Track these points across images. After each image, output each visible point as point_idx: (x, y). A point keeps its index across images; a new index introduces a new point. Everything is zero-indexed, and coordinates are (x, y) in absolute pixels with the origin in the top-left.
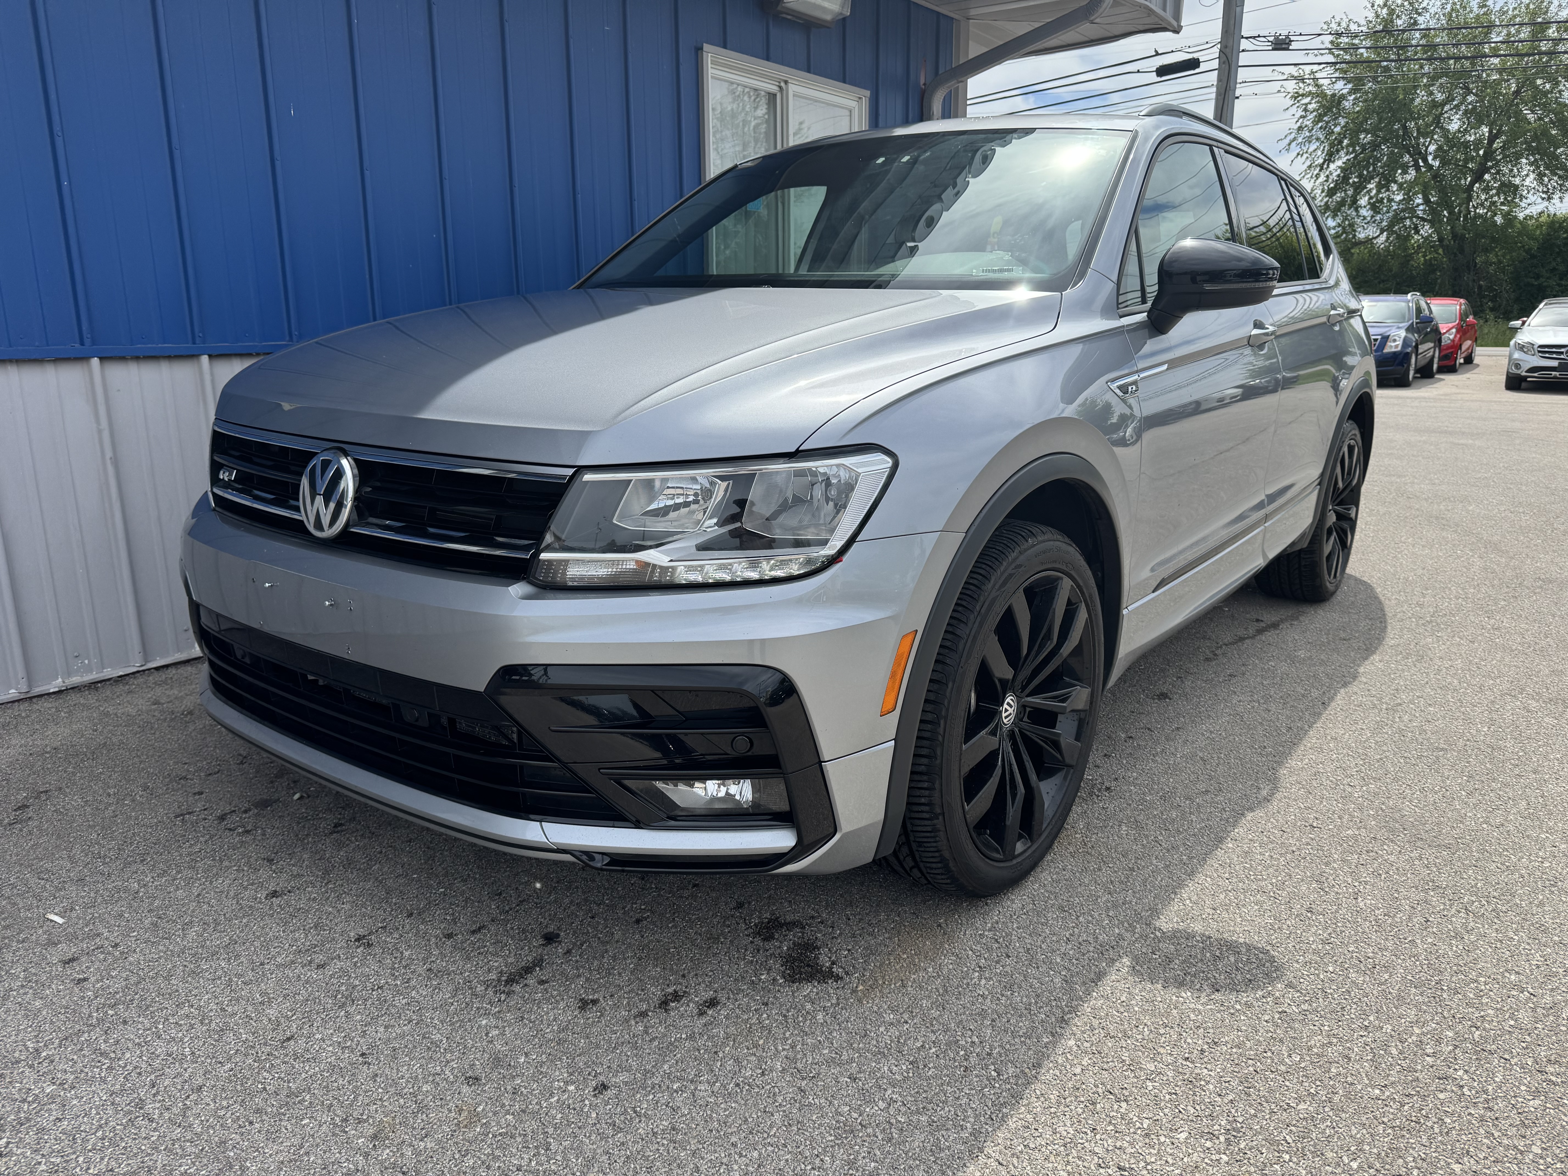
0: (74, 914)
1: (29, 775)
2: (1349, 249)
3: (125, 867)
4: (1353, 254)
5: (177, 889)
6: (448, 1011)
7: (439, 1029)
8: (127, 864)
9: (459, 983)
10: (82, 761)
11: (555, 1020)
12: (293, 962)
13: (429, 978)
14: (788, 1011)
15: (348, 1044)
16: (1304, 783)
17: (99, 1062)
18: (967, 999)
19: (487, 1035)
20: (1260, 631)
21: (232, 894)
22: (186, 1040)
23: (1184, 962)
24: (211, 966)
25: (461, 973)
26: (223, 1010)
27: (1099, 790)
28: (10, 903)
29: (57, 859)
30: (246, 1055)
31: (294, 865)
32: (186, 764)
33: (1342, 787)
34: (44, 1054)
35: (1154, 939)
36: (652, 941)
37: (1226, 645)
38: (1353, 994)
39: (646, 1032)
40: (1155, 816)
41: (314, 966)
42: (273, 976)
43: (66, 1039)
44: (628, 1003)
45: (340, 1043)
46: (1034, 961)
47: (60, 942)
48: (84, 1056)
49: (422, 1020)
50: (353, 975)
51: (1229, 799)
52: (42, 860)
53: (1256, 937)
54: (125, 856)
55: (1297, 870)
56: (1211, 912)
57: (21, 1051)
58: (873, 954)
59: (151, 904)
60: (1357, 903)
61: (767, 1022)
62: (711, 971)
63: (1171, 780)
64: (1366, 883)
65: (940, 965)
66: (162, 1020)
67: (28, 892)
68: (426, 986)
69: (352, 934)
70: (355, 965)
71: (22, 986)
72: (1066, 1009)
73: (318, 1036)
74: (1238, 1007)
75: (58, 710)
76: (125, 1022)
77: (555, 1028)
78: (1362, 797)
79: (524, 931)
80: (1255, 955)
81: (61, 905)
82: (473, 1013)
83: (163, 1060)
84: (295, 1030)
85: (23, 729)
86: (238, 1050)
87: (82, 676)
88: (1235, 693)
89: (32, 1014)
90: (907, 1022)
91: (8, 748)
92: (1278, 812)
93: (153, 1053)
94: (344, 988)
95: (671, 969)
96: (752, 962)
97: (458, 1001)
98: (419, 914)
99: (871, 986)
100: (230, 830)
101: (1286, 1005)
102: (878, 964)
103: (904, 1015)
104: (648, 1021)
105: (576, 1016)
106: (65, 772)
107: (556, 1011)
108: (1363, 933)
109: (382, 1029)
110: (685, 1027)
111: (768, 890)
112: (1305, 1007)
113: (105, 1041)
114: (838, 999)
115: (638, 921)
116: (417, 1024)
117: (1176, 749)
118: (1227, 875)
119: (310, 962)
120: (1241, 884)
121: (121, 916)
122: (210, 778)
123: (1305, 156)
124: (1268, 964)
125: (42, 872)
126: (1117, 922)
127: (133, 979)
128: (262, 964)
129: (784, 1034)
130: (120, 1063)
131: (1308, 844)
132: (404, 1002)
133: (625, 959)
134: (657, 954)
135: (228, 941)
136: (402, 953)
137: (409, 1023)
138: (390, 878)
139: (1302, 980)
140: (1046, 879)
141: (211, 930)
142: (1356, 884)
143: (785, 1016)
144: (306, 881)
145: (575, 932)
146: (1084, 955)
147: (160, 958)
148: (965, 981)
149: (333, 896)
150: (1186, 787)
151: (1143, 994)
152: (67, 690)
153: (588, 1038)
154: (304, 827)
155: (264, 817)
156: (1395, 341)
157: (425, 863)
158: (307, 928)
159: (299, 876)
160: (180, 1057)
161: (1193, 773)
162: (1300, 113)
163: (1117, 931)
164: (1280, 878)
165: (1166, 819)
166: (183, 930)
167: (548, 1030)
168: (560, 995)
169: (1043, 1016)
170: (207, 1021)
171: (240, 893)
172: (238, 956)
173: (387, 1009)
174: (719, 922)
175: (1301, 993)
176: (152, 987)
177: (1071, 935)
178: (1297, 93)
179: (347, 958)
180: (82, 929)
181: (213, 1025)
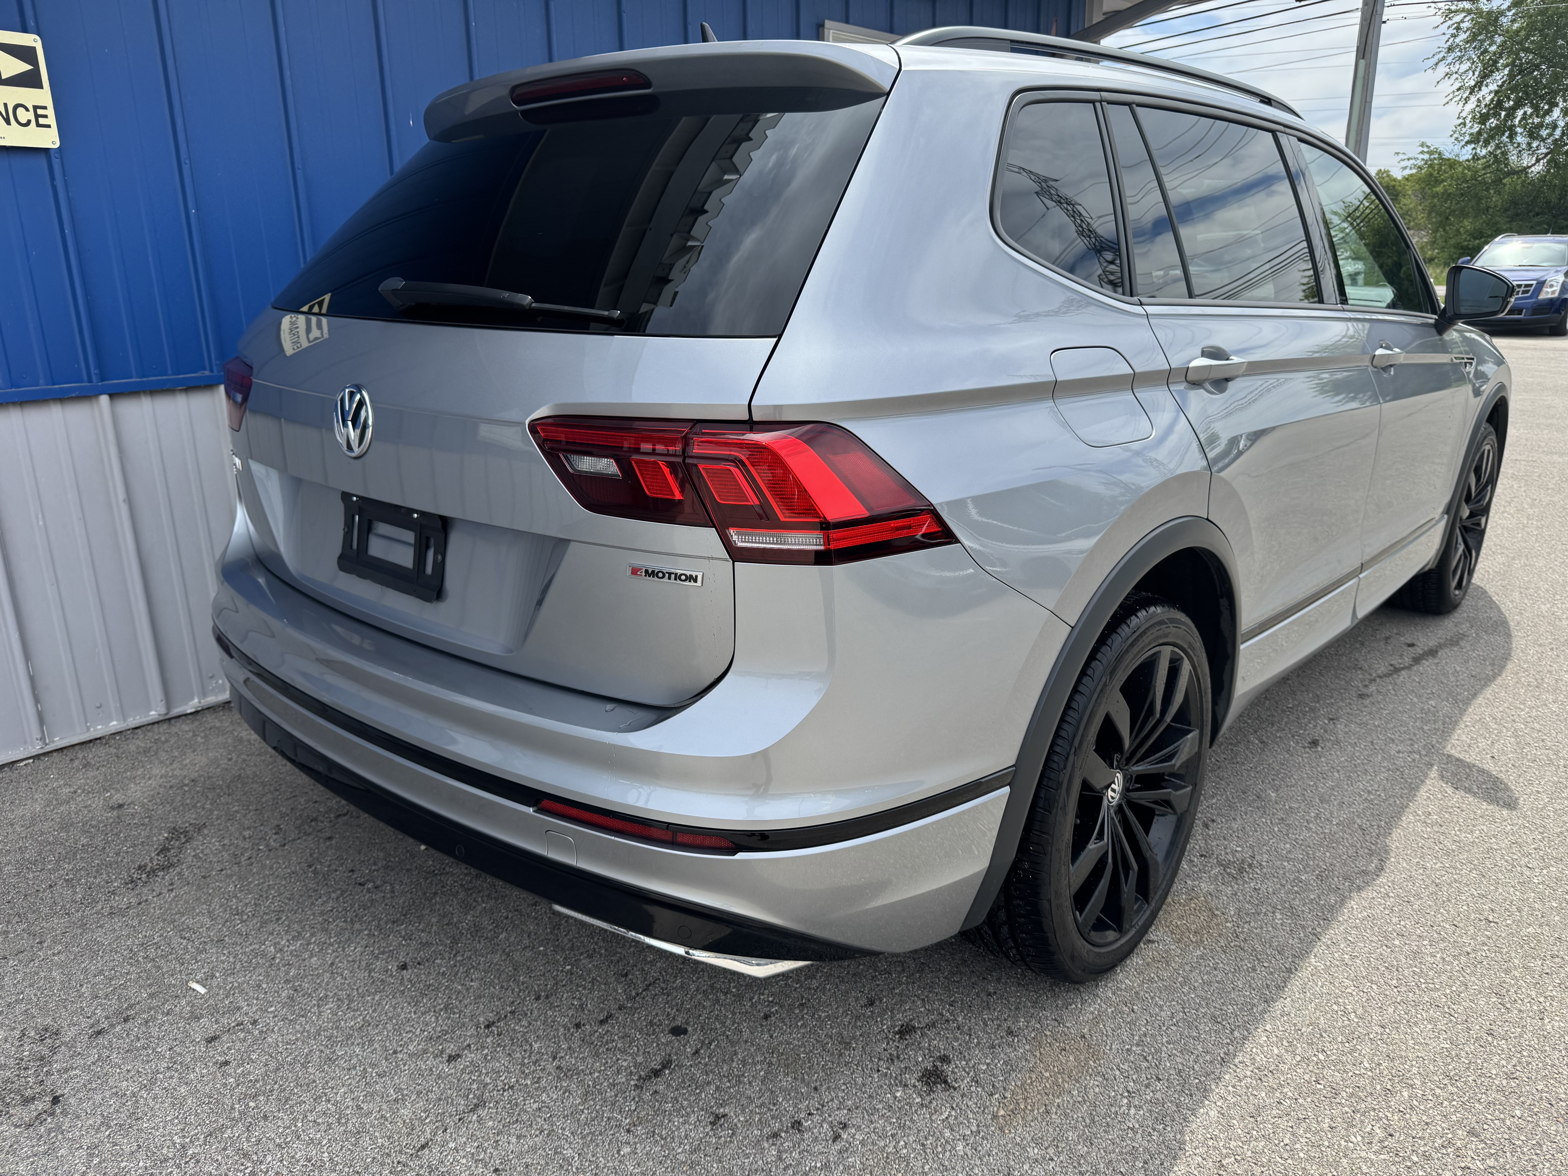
0: (214, 984)
1: (170, 812)
2: (1501, 180)
3: (261, 927)
4: (1505, 185)
5: (311, 957)
6: (578, 1120)
7: (571, 1143)
8: (264, 924)
9: (589, 1086)
10: (219, 796)
11: (686, 1137)
12: (425, 1051)
13: (559, 1077)
14: (926, 1139)
15: (482, 1157)
16: (1476, 862)
17: (242, 1165)
18: (1117, 1133)
19: (618, 1152)
20: (1417, 660)
21: (364, 964)
22: (324, 1143)
23: (1352, 1095)
24: (346, 1053)
25: (591, 1073)
26: (359, 1108)
27: (1250, 866)
28: (154, 966)
29: (198, 915)
30: (382, 1164)
31: (423, 931)
32: (316, 802)
33: (1519, 868)
34: (190, 1152)
35: (1317, 1063)
36: (781, 1043)
37: (1380, 677)
38: (1545, 1148)
39: (780, 1158)
40: (1311, 901)
41: (445, 1057)
42: (406, 1068)
43: (210, 1135)
44: (760, 1119)
45: (473, 1154)
46: (1187, 1086)
47: (202, 1016)
48: (228, 1157)
49: (553, 1130)
50: (484, 1071)
51: (1393, 882)
52: (183, 914)
53: (1431, 1067)
54: (261, 914)
55: (1473, 979)
56: (1380, 1030)
57: (168, 1147)
58: (1014, 1071)
59: (287, 973)
60: (1543, 1024)
61: (905, 1151)
62: (844, 1084)
63: (1328, 854)
64: (1553, 998)
65: (1085, 1087)
66: (301, 1117)
67: (171, 954)
68: (556, 1087)
69: (482, 1019)
70: (486, 1059)
71: (169, 1068)
72: (1224, 1151)
73: (452, 1145)
74: (1415, 1159)
75: (195, 735)
76: (265, 1117)
77: (687, 1147)
78: (1543, 883)
79: (651, 1023)
80: (1432, 1090)
81: (203, 971)
82: (604, 1124)
83: (303, 1166)
84: (429, 1136)
85: (163, 756)
86: (374, 1158)
87: (216, 696)
88: (1393, 741)
89: (178, 1103)
90: (1052, 1160)
91: (150, 779)
92: (1449, 901)
93: (293, 1157)
94: (475, 1086)
95: (803, 1080)
96: (886, 1074)
97: (588, 1109)
98: (547, 997)
99: (1012, 1111)
100: (360, 884)
101: (1469, 1159)
102: (1019, 1083)
103: (1048, 1150)
104: (782, 1144)
105: (708, 1133)
106: (203, 809)
107: (687, 1126)
108: (1553, 1066)
109: (514, 1140)
110: (820, 1153)
111: (900, 983)
112: (1491, 1162)
113: (248, 1141)
114: (978, 1126)
115: (766, 1017)
116: (548, 1135)
117: (1331, 813)
118: (1395, 982)
119: (442, 1052)
120: (1411, 995)
121: (259, 986)
122: (340, 820)
123: (1455, 76)
124: (1446, 1103)
125: (183, 930)
126: (1275, 1039)
127: (273, 1065)
128: (395, 1052)
129: (923, 1168)
130: (263, 1167)
131: (1484, 944)
132: (535, 1106)
133: (755, 1064)
134: (787, 1059)
135: (362, 1023)
136: (531, 1045)
137: (540, 1133)
138: (517, 950)
139: (1486, 1127)
140: (1196, 981)
141: (345, 1007)
142: (1542, 999)
143: (923, 1145)
144: (434, 951)
145: (702, 1028)
146: (1240, 1081)
147: (297, 1039)
148: (1113, 1110)
149: (461, 970)
150: (1345, 864)
151: (1308, 1135)
152: (203, 710)
153: (720, 1162)
154: (431, 883)
155: (392, 870)
156: (1552, 286)
157: (551, 932)
158: (437, 1009)
159: (428, 944)
160: (319, 1164)
161: (1351, 846)
162: (1452, 31)
163: (1276, 1051)
164: (1454, 988)
165: (1324, 905)
166: (318, 1007)
167: (680, 1150)
168: (690, 1106)
169: (1200, 1159)
170: (343, 1121)
171: (372, 964)
172: (371, 1042)
173: (519, 1115)
174: (850, 1023)
175: (1486, 1143)
176: (290, 1075)
177: (1225, 1053)
178: (1449, 9)
179: (477, 1049)
180: (222, 1001)
181: (350, 1125)
